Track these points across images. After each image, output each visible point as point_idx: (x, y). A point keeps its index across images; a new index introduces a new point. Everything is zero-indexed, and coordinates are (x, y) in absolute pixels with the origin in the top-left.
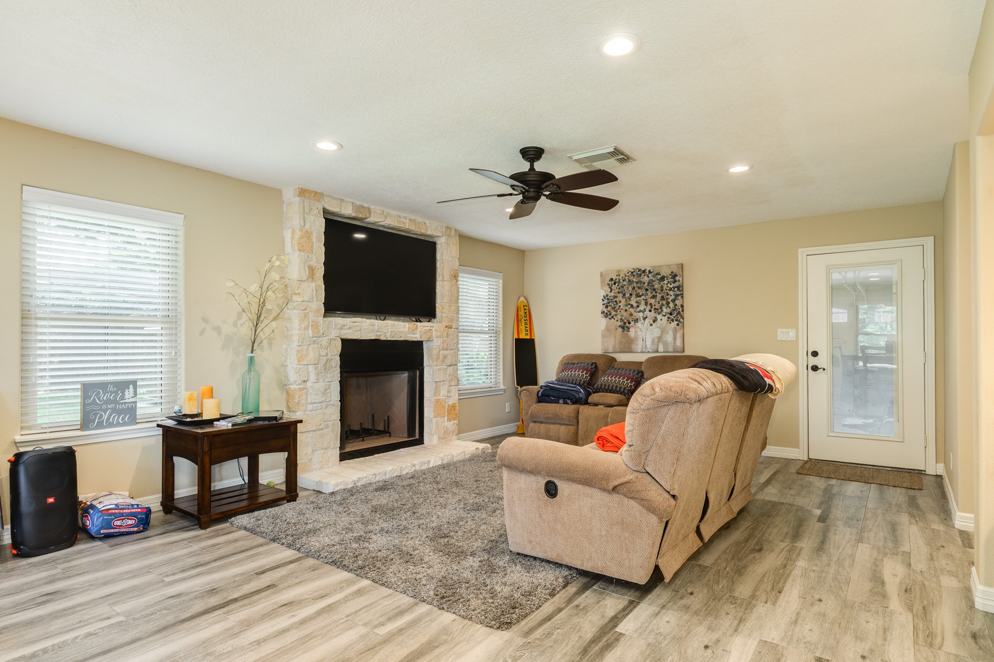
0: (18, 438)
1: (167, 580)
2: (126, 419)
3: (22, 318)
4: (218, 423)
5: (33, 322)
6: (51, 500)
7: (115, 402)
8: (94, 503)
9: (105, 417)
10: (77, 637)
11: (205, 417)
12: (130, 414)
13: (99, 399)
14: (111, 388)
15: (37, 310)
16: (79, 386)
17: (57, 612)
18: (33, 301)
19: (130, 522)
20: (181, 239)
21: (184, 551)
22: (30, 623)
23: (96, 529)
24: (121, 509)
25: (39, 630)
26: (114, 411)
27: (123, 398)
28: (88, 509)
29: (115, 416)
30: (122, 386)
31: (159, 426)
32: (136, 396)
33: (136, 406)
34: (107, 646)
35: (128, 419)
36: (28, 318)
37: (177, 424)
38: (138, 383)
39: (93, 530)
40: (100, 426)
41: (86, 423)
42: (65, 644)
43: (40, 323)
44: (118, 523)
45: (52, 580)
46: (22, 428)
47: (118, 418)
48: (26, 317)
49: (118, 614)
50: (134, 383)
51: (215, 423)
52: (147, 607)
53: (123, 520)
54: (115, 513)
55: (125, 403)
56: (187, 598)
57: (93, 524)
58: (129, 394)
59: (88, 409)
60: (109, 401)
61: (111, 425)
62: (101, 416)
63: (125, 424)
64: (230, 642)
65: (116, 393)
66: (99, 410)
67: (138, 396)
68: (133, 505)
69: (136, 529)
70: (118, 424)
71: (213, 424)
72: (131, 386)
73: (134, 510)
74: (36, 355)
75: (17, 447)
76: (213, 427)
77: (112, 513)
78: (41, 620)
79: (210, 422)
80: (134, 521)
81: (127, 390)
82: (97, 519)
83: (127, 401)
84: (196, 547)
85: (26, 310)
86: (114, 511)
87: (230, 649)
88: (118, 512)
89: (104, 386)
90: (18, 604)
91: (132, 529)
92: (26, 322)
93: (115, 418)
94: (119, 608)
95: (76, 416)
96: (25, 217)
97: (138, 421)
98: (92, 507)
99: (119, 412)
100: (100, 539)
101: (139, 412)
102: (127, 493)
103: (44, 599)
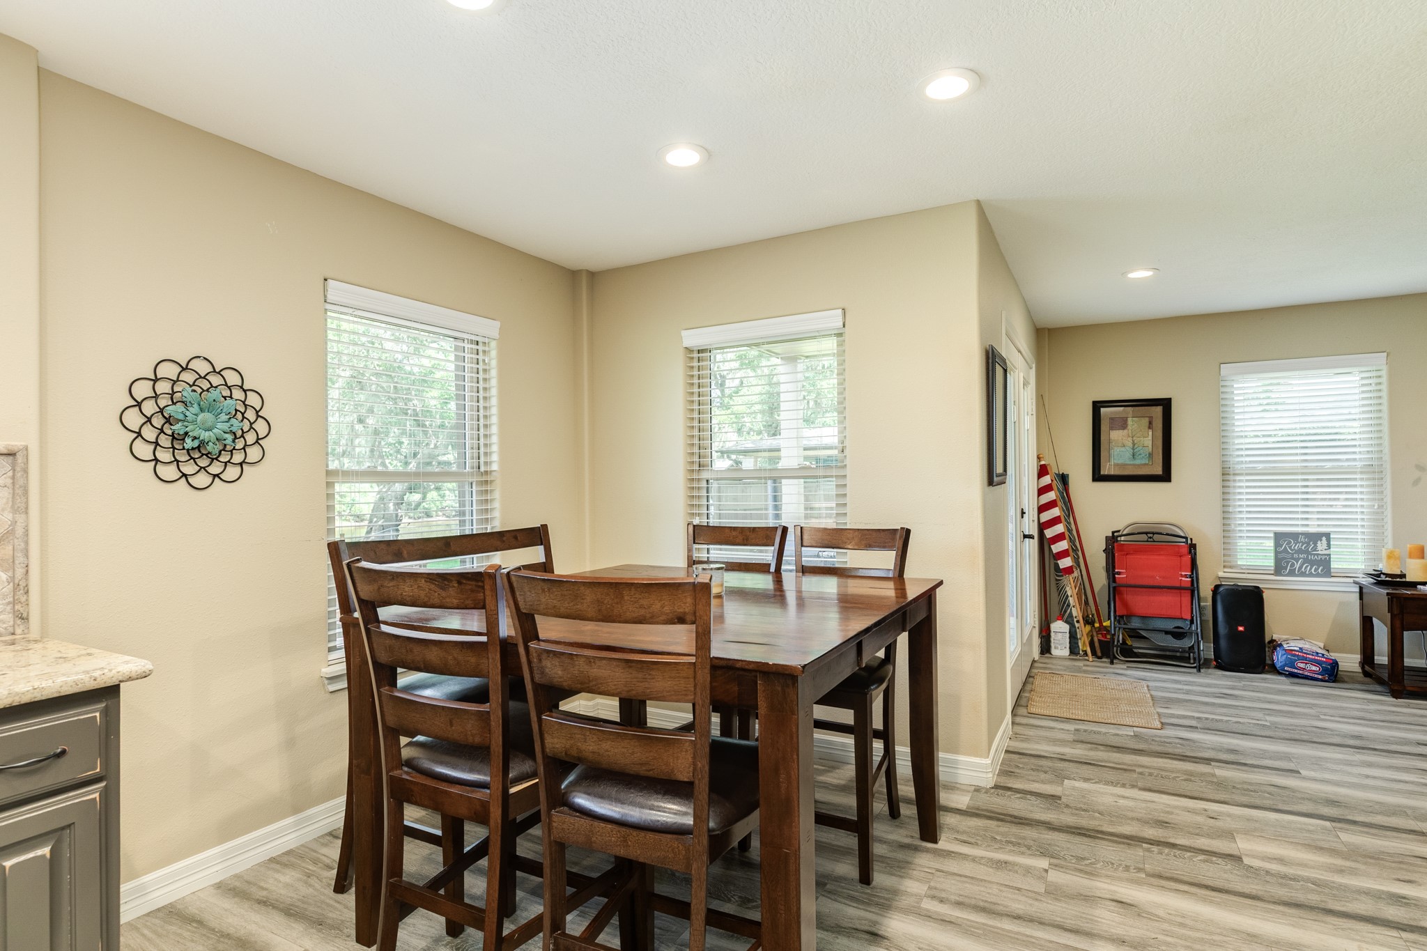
0: (1221, 574)
1: (1322, 717)
2: (1320, 570)
3: (1223, 474)
4: (1422, 587)
5: (1231, 478)
6: (1241, 629)
7: (1306, 552)
8: (1283, 643)
9: (1297, 566)
10: (1230, 721)
11: (1408, 579)
12: (1324, 567)
13: (1290, 547)
14: (1302, 539)
15: (1236, 466)
16: (1272, 535)
17: (1226, 705)
18: (1231, 459)
19: (1314, 668)
20: (1384, 380)
21: (1358, 706)
22: (1206, 704)
23: (1280, 664)
24: (1305, 653)
25: (1209, 709)
26: (1306, 561)
27: (1315, 549)
28: (1275, 645)
29: (1307, 567)
30: (1316, 537)
31: (1355, 583)
32: (1330, 548)
33: (1330, 558)
34: (1246, 732)
35: (1322, 571)
36: (1229, 474)
37: (1375, 583)
38: (1332, 536)
39: (1278, 665)
40: (1292, 573)
41: (1278, 570)
42: (1222, 720)
43: (1238, 478)
44: (1302, 665)
45: (1233, 688)
46: (1224, 567)
47: (1311, 569)
48: (1226, 474)
49: (1267, 721)
50: (1328, 535)
51: (1419, 587)
52: (1292, 725)
53: (1306, 664)
54: (1298, 655)
55: (1318, 555)
56: (1329, 732)
57: (1278, 659)
58: (1322, 545)
59: (1280, 556)
60: (1300, 551)
61: (1303, 574)
62: (1293, 565)
63: (1318, 575)
64: (1341, 766)
65: (1308, 544)
66: (1290, 558)
67: (1332, 549)
68: (1317, 653)
69: (1320, 677)
70: (1311, 575)
71: (1416, 587)
72: (1324, 538)
73: (1319, 658)
74: (1235, 506)
75: (1221, 582)
76: (1417, 590)
77: (1296, 654)
78: (1213, 704)
79: (1414, 585)
80: (1318, 669)
81: (1319, 542)
82: (1281, 656)
83: (1320, 552)
84: (1373, 707)
85: (1227, 468)
86: (1297, 653)
87: (1338, 769)
88: (1302, 655)
89: (1295, 536)
90: (1203, 692)
91: (1316, 676)
92: (1227, 477)
93: (1306, 568)
94: (1268, 718)
95: (1270, 562)
96: (1223, 390)
97: (1332, 575)
98: (1281, 645)
99: (1312, 563)
100: (1286, 676)
101: (1334, 565)
102: (1322, 645)
103: (1222, 695)
